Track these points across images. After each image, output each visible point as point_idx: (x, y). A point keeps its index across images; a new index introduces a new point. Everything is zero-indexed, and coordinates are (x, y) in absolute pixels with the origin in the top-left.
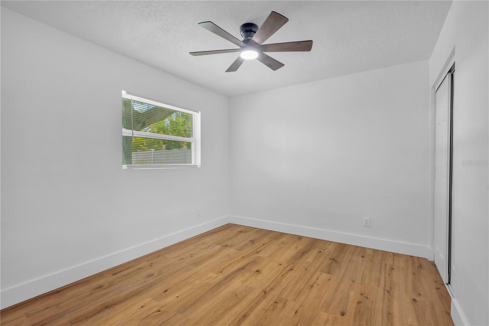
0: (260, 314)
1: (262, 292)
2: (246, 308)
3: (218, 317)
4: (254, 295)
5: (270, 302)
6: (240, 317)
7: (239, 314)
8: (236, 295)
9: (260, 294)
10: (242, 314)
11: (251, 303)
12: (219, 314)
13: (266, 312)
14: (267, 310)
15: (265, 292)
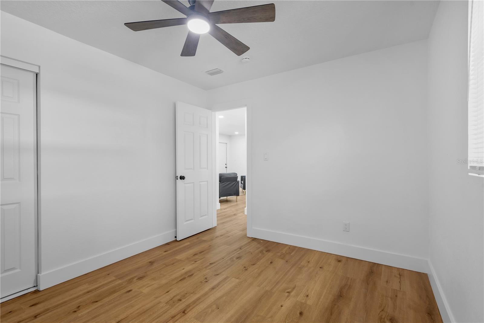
0: (200, 290)
1: (187, 313)
2: (210, 295)
3: (235, 288)
4: (199, 309)
5: (185, 301)
6: (217, 288)
7: (218, 290)
8: (218, 308)
9: (190, 310)
10: (215, 290)
11: (205, 299)
12: (235, 290)
13: (194, 292)
14: (192, 293)
15: (184, 312)
